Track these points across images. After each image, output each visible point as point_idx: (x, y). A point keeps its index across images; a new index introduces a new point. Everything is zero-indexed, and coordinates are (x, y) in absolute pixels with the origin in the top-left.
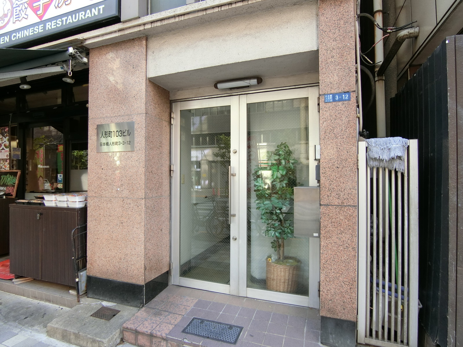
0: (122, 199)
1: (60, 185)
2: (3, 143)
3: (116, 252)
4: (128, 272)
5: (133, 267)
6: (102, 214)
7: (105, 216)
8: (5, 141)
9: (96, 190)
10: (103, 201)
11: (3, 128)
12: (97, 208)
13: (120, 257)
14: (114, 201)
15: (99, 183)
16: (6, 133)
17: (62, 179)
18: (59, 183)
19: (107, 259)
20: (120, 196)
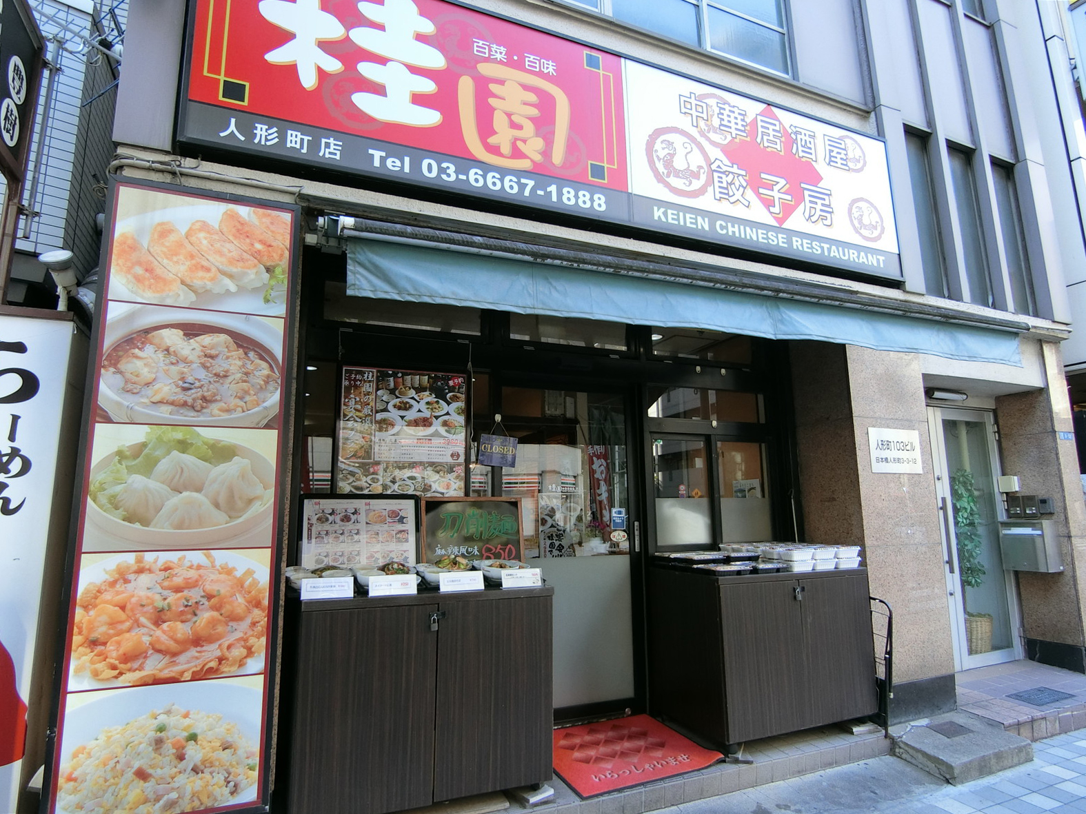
0: (915, 547)
1: (619, 535)
2: (437, 417)
3: (917, 632)
4: (935, 659)
5: (941, 650)
6: (890, 573)
7: (896, 576)
8: (448, 414)
9: (878, 536)
10: (890, 552)
11: (440, 374)
12: (883, 565)
13: (922, 640)
14: (905, 551)
15: (880, 523)
16: (449, 392)
17: (623, 521)
18: (616, 530)
19: (906, 647)
20: (912, 542)
